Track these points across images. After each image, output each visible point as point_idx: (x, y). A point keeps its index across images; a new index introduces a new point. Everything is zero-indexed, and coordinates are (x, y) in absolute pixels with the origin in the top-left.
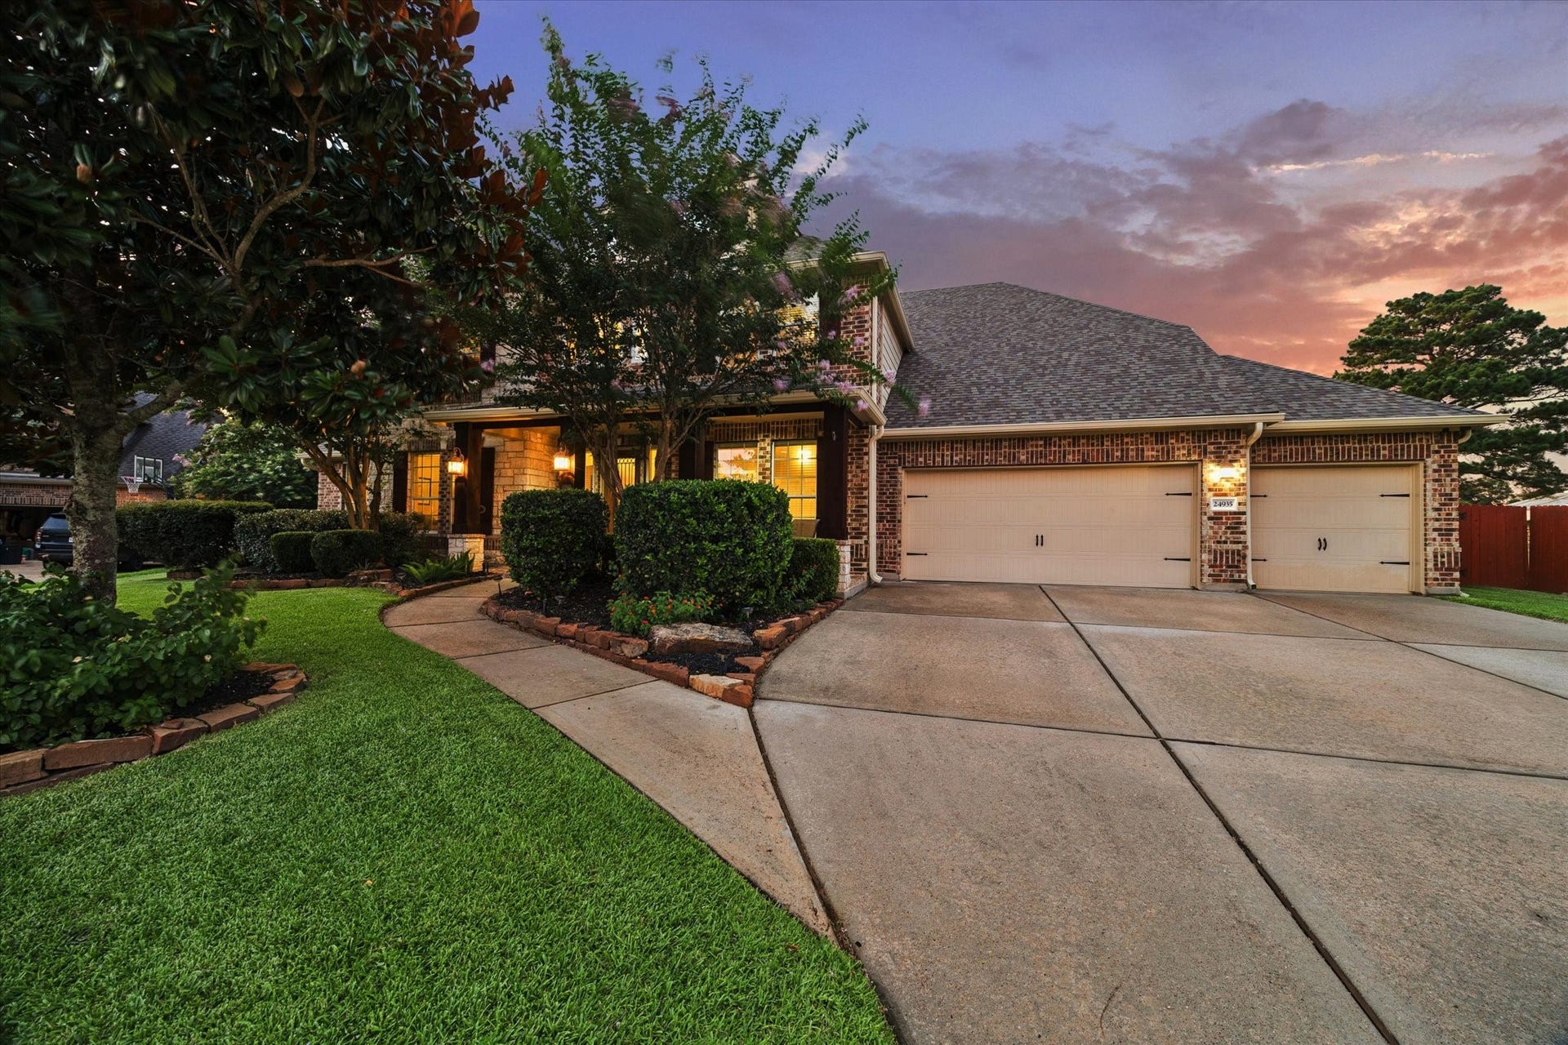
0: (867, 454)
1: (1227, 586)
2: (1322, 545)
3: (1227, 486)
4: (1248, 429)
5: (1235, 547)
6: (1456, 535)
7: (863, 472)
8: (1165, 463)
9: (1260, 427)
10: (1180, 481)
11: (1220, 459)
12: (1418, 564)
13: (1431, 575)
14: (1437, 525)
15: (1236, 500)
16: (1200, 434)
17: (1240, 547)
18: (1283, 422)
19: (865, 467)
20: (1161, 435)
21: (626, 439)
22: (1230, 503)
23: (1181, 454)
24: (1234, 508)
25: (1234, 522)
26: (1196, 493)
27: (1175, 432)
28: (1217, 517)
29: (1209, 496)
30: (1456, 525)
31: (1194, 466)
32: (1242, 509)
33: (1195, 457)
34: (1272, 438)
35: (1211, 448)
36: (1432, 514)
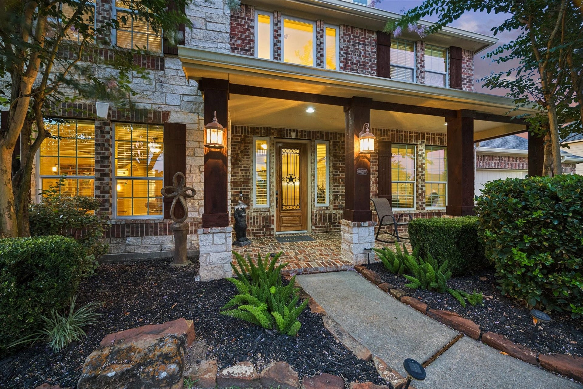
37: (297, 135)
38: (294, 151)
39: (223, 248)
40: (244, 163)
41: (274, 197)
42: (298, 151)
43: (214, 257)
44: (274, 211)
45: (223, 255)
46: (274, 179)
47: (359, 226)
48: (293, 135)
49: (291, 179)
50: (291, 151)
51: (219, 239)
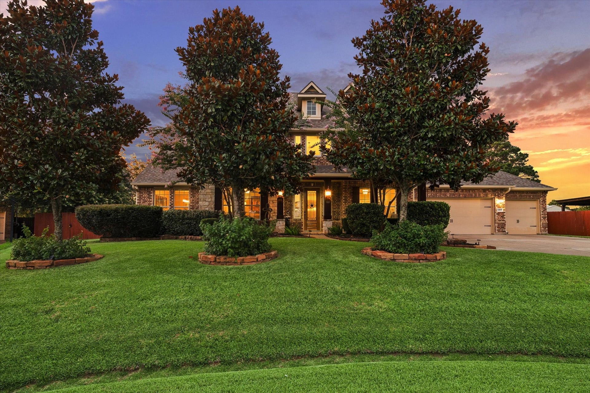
0: (412, 193)
1: (501, 233)
2: (518, 221)
3: (501, 205)
4: (507, 189)
5: (503, 222)
6: (546, 218)
7: (411, 199)
8: (485, 199)
9: (510, 189)
10: (488, 203)
11: (499, 197)
12: (539, 226)
13: (542, 229)
14: (543, 216)
15: (503, 209)
16: (494, 190)
17: (504, 222)
18: (516, 188)
19: (412, 197)
20: (485, 190)
21: (315, 184)
22: (501, 210)
23: (490, 196)
24: (502, 211)
25: (502, 215)
26: (493, 207)
27: (488, 189)
28: (498, 214)
29: (497, 208)
30: (546, 216)
31: (492, 200)
32: (505, 211)
33: (493, 197)
34: (512, 192)
35: (497, 194)
36: (542, 213)
37: (314, 185)
38: (314, 192)
39: (282, 225)
40: (290, 198)
41: (303, 214)
42: (315, 192)
43: (280, 228)
44: (303, 220)
45: (282, 227)
46: (303, 205)
47: (326, 221)
48: (312, 185)
49: (312, 206)
50: (312, 192)
51: (281, 222)
